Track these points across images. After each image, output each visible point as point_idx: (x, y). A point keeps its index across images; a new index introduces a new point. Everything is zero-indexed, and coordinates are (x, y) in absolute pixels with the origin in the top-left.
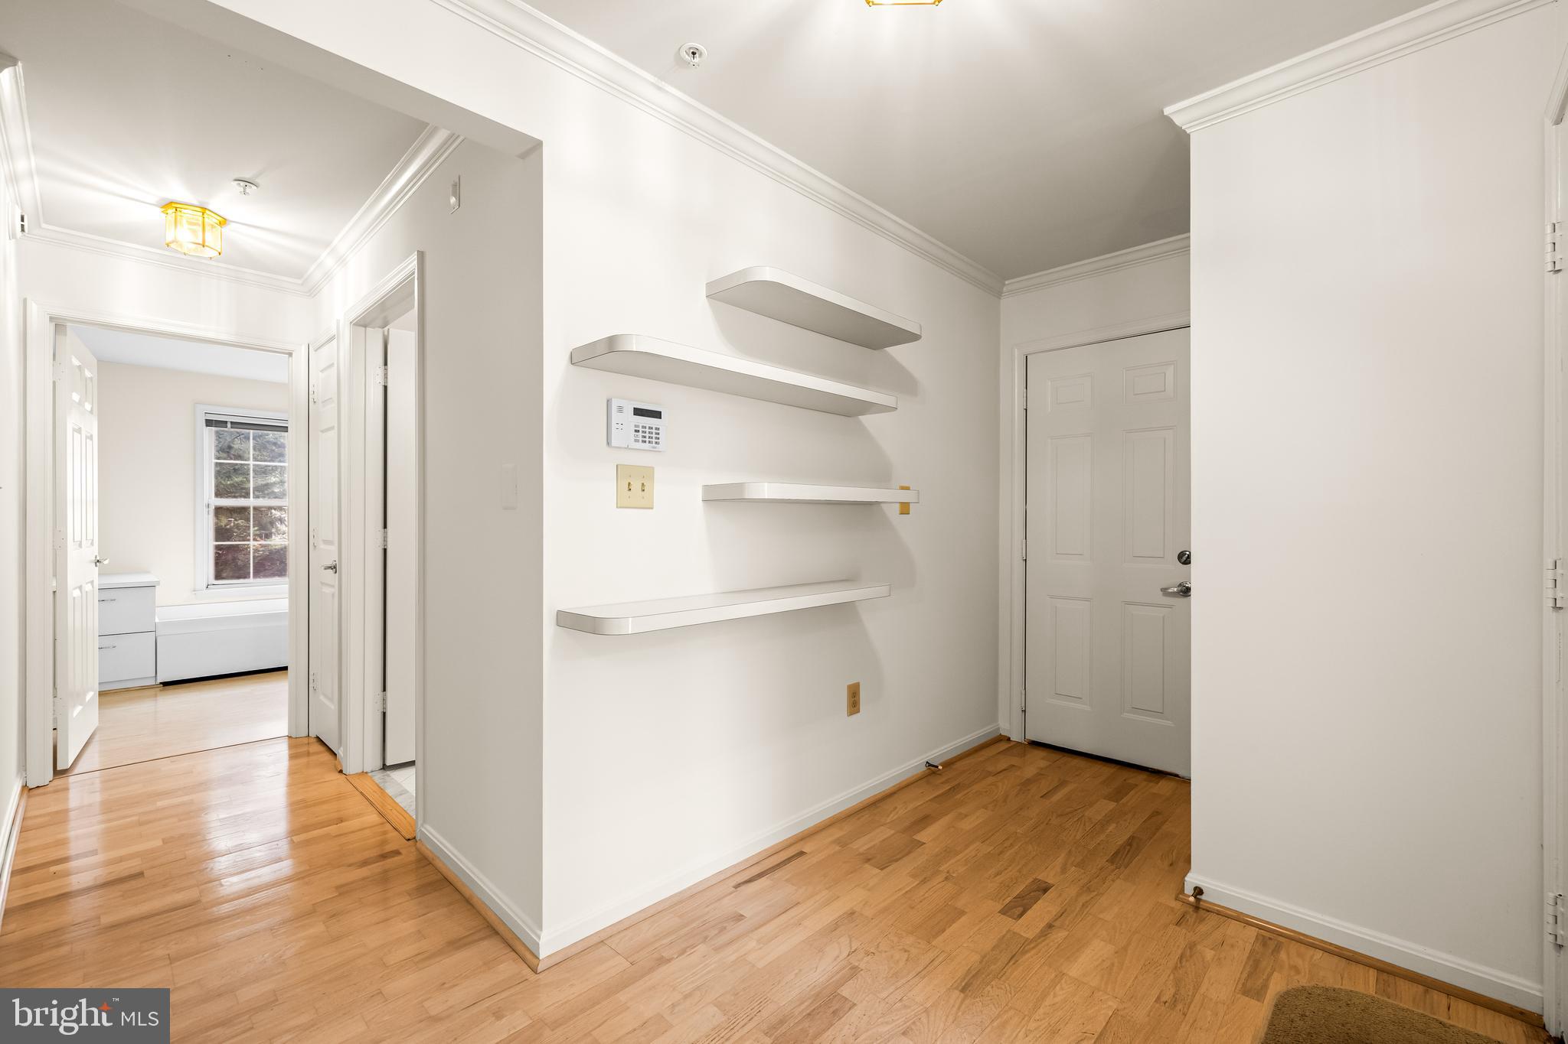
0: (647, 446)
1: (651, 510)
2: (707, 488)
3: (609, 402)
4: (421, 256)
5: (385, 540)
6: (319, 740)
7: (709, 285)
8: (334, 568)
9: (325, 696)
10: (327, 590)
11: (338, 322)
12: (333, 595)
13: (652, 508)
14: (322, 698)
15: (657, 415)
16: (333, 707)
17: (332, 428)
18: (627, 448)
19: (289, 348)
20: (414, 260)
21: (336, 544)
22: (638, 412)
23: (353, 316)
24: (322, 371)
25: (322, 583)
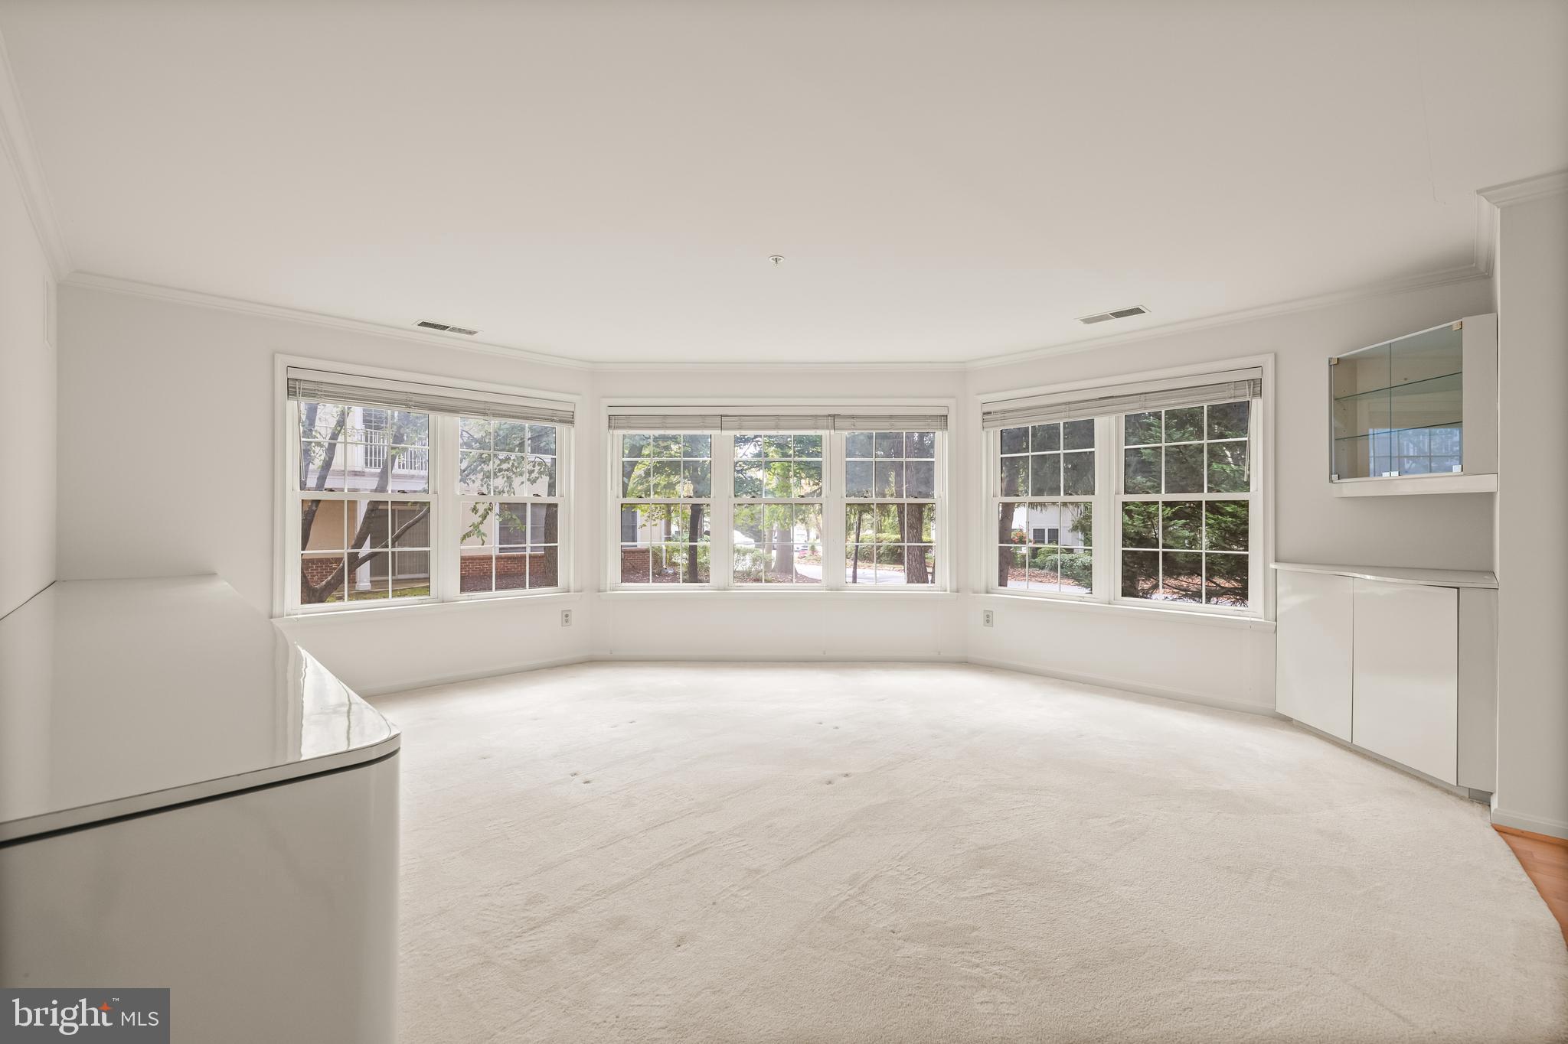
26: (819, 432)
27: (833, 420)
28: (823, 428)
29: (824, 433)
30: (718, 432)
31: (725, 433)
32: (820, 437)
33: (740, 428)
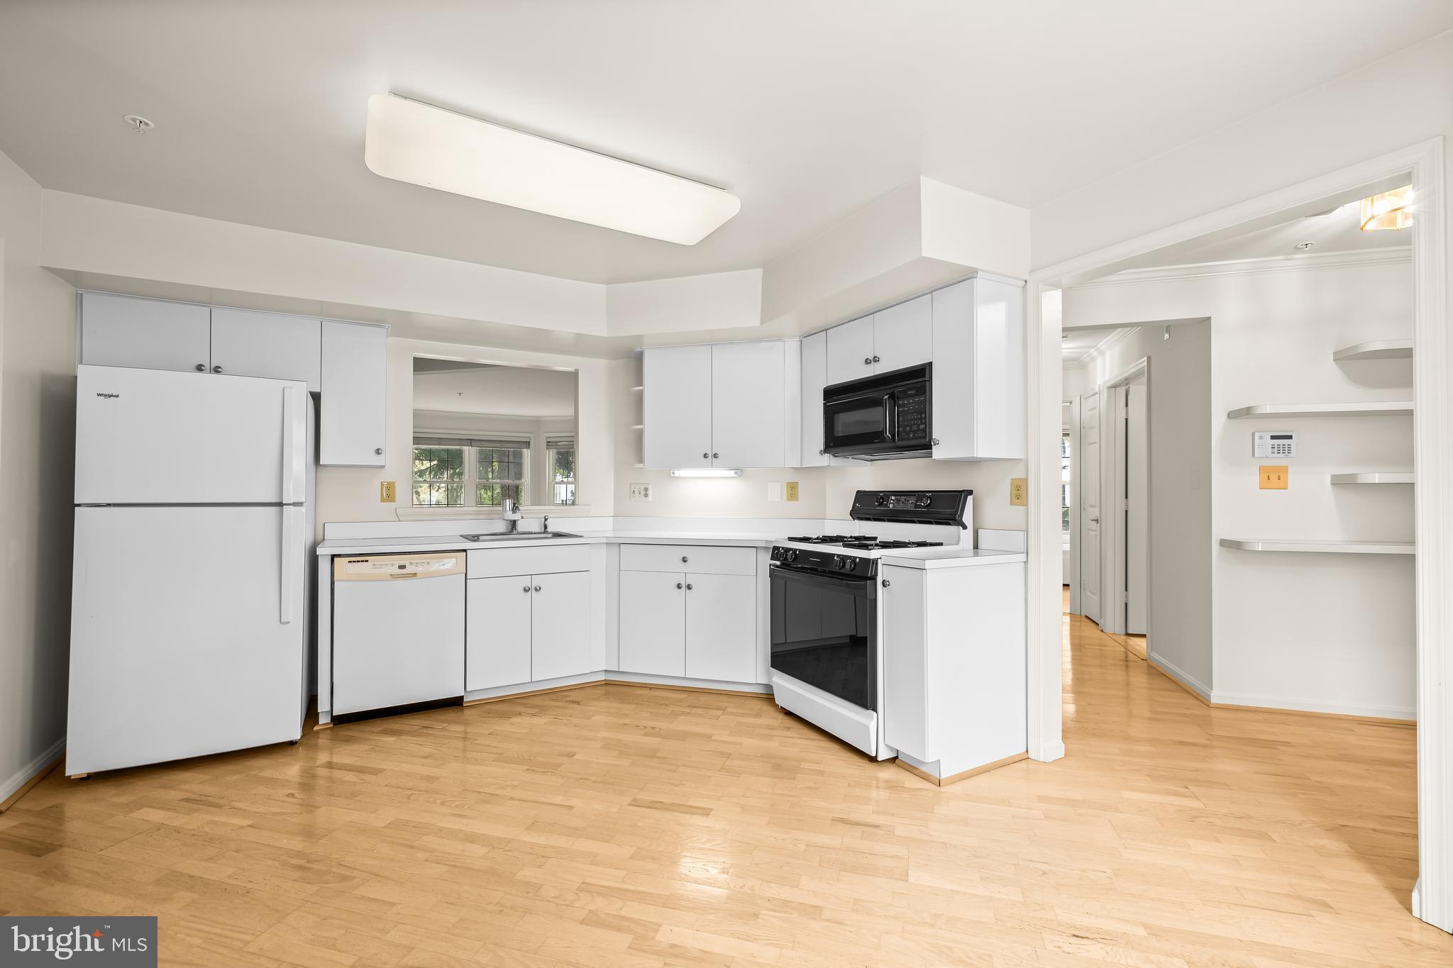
0: (1281, 455)
1: (1285, 490)
2: (1333, 476)
3: (1253, 434)
4: (1149, 359)
5: (1127, 505)
6: (1087, 617)
7: (1335, 354)
8: (1097, 521)
9: (1090, 592)
10: (1093, 533)
11: (1099, 385)
12: (1096, 536)
13: (1286, 489)
14: (1089, 593)
15: (1290, 437)
16: (1096, 598)
17: (1096, 443)
18: (1267, 457)
19: (1071, 399)
20: (1145, 361)
21: (1098, 507)
22: (1273, 437)
23: (1109, 384)
24: (1089, 411)
25: (1089, 529)
26: (462, 448)
27: (470, 442)
28: (465, 446)
29: (466, 449)
32: (463, 450)
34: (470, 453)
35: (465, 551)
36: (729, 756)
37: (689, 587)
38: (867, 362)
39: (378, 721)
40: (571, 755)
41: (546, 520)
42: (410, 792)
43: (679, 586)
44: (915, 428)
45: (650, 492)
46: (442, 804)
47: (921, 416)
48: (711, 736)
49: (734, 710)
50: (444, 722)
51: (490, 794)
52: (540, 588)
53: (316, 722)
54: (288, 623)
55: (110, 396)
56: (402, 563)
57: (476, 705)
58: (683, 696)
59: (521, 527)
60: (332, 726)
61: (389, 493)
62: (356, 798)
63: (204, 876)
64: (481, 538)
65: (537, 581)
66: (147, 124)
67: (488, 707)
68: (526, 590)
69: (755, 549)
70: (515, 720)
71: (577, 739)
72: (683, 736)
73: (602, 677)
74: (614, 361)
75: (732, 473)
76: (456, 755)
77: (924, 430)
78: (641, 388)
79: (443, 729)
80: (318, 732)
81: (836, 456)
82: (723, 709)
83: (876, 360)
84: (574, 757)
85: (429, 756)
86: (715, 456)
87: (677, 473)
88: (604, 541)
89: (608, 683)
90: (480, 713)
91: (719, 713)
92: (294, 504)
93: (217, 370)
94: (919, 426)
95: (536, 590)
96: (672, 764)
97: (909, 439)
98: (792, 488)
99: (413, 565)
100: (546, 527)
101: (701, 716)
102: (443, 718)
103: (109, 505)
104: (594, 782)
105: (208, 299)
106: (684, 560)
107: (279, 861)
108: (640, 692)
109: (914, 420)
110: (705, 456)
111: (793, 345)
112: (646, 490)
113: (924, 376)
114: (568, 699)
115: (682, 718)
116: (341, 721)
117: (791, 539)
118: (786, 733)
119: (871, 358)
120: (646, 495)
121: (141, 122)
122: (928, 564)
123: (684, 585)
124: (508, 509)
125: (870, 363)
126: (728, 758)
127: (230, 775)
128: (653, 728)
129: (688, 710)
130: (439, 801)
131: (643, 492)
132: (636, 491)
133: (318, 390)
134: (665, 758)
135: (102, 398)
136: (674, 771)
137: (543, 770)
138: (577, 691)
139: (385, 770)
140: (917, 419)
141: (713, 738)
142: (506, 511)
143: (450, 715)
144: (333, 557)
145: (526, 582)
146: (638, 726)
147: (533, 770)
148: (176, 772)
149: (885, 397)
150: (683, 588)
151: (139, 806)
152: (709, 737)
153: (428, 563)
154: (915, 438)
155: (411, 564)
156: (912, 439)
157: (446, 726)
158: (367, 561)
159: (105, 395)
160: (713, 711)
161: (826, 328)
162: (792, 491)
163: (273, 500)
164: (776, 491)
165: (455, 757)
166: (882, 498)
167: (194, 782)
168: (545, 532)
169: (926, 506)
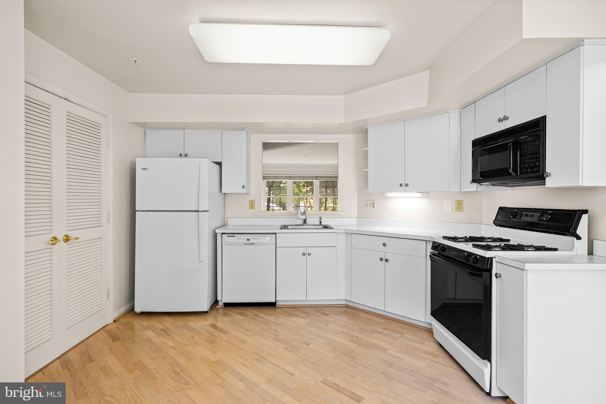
26: (313, 180)
27: (317, 178)
28: (314, 180)
29: (314, 181)
30: (289, 180)
31: (291, 180)
32: (313, 181)
33: (294, 179)
34: (316, 183)
35: (276, 233)
36: (391, 365)
37: (387, 260)
38: (500, 120)
39: (240, 308)
40: (308, 344)
41: (321, 219)
42: (232, 346)
43: (381, 259)
44: (532, 164)
45: (376, 205)
46: (241, 356)
47: (536, 156)
48: (387, 351)
49: (409, 336)
50: (264, 313)
51: (262, 356)
52: (310, 254)
53: (218, 304)
54: (202, 261)
55: (145, 169)
56: (248, 238)
57: (282, 307)
58: (383, 321)
59: (309, 221)
60: (223, 307)
61: (252, 205)
62: (212, 344)
63: (148, 366)
64: (289, 227)
65: (309, 250)
66: (138, 61)
67: (286, 309)
68: (304, 254)
69: (425, 241)
70: (294, 319)
71: (316, 335)
72: (370, 346)
73: (344, 303)
74: (357, 135)
75: (419, 195)
76: (260, 332)
77: (539, 166)
78: (367, 149)
79: (262, 317)
80: (218, 309)
81: (481, 185)
82: (402, 334)
83: (506, 118)
84: (309, 346)
85: (249, 330)
86: (407, 185)
87: (389, 195)
88: (344, 231)
89: (347, 306)
90: (281, 312)
91: (399, 336)
92: (204, 211)
93: (186, 155)
94: (535, 163)
95: (308, 254)
96: (356, 363)
97: (527, 173)
98: (459, 204)
99: (253, 239)
100: (321, 222)
101: (387, 335)
102: (265, 311)
103: (146, 211)
104: (312, 363)
105: (182, 127)
106: (384, 245)
107: (172, 366)
108: (361, 314)
109: (531, 159)
110: (401, 185)
111: (455, 115)
112: (373, 204)
113: (539, 126)
114: (323, 312)
115: (375, 335)
116: (227, 305)
117: (445, 238)
118: (434, 359)
119: (502, 118)
120: (373, 207)
121: (136, 61)
122: (527, 266)
123: (384, 259)
124: (299, 214)
125: (502, 121)
126: (390, 367)
127: (180, 321)
128: (357, 337)
129: (381, 330)
130: (240, 355)
131: (372, 205)
132: (369, 205)
133: (221, 161)
134: (354, 358)
135: (143, 170)
136: (355, 368)
137: (291, 349)
138: (330, 308)
139: (230, 333)
140: (534, 158)
141: (388, 351)
142: (298, 214)
143: (268, 310)
144: (222, 234)
145: (304, 250)
146: (350, 335)
147: (287, 349)
148: (166, 316)
149: (510, 144)
150: (384, 260)
151: (148, 328)
152: (385, 350)
153: (259, 239)
154: (532, 172)
155: (252, 238)
156: (529, 173)
157: (265, 315)
158: (234, 236)
159: (144, 169)
160: (395, 334)
161: (474, 101)
162: (459, 206)
163: (196, 209)
164: (448, 206)
165: (259, 333)
166: (516, 213)
167: (168, 321)
168: (320, 225)
169: (546, 220)
